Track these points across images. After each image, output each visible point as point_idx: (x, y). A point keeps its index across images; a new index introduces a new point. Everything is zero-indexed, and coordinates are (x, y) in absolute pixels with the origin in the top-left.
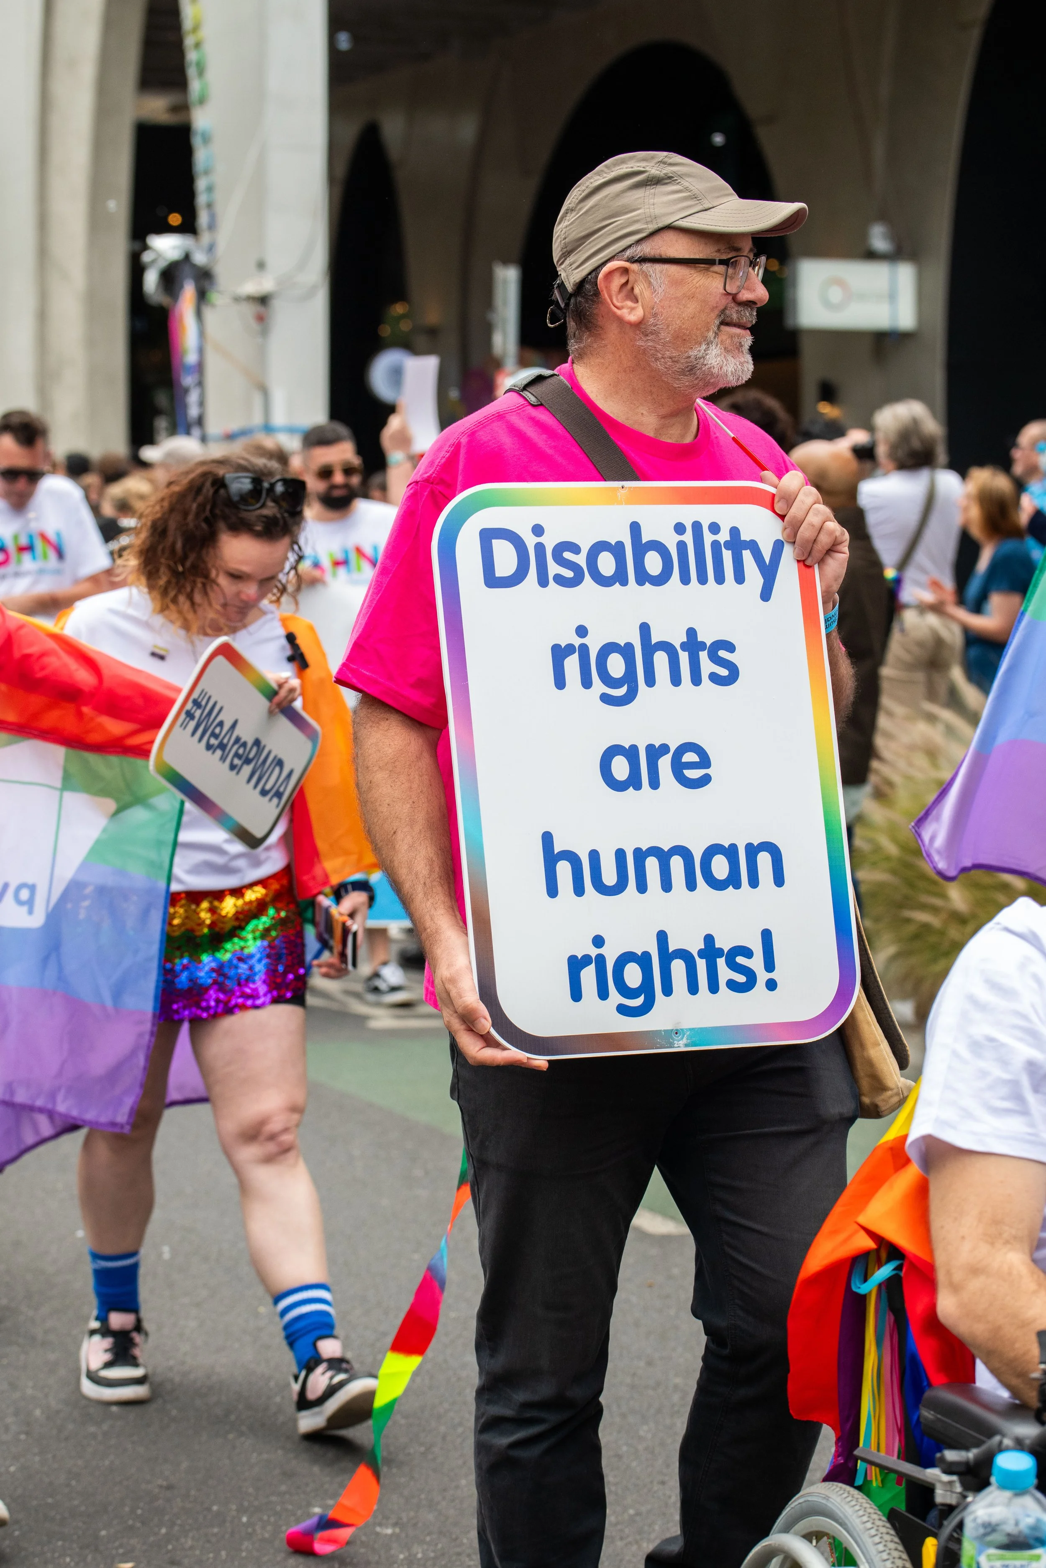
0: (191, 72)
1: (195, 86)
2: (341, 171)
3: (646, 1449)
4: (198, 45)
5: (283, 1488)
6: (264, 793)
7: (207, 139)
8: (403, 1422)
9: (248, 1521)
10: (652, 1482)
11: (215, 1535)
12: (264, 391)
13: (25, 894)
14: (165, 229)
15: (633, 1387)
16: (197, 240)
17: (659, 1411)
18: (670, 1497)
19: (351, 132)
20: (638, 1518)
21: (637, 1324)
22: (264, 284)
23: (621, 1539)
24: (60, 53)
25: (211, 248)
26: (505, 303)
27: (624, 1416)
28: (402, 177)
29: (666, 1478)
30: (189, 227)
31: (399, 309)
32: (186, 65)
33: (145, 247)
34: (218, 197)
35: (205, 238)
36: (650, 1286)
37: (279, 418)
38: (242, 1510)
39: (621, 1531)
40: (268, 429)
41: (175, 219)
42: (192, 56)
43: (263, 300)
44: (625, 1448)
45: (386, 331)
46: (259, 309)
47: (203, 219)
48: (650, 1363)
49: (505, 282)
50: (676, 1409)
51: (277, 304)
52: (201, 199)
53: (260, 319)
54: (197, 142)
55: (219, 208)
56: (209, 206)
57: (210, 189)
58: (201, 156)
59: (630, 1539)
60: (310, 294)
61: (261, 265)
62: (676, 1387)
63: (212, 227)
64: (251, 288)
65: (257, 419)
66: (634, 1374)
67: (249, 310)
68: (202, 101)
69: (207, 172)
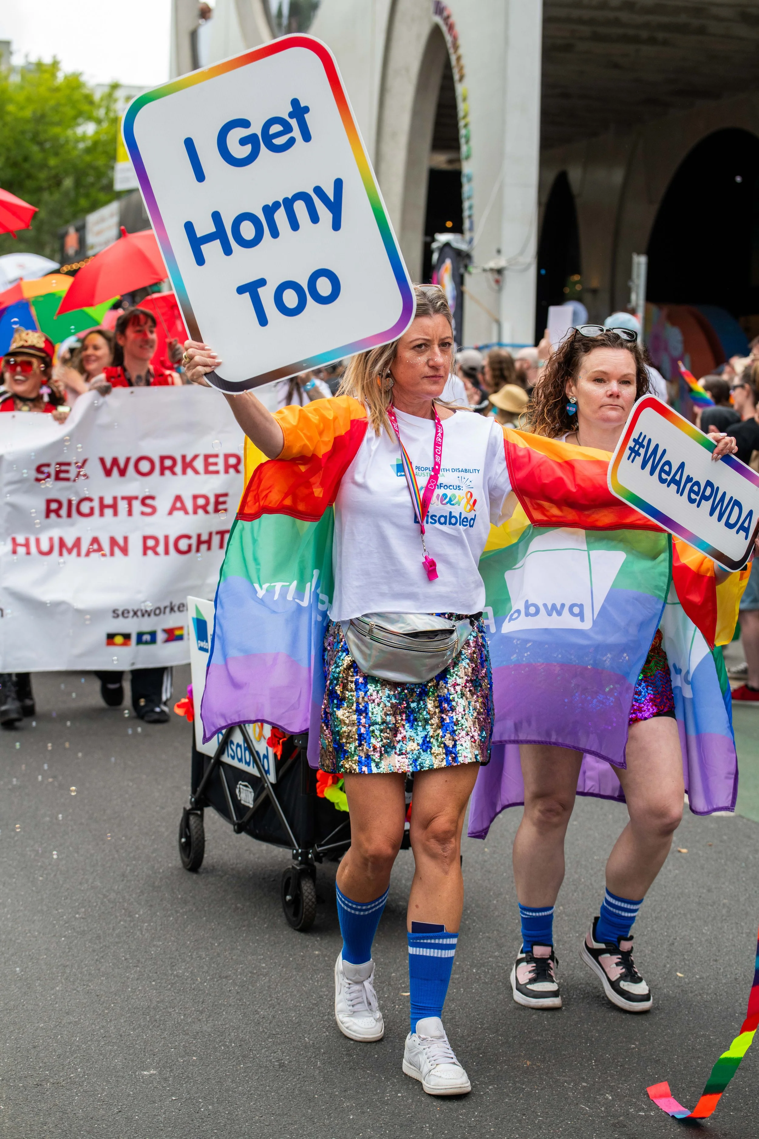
0: (463, 141)
1: (464, 148)
2: (545, 199)
3: (706, 940)
4: (466, 126)
5: (496, 954)
6: (729, 526)
7: (470, 180)
8: (566, 918)
9: (476, 972)
10: (710, 960)
11: (458, 979)
12: (499, 323)
13: (576, 610)
14: (445, 230)
15: (699, 904)
16: (463, 236)
17: (714, 918)
18: (720, 969)
19: (551, 177)
20: (701, 980)
21: (702, 868)
22: (501, 262)
23: (691, 992)
24: (387, 130)
25: (471, 241)
26: (638, 276)
27: (694, 921)
28: (579, 202)
29: (718, 958)
30: (458, 229)
31: (576, 278)
32: (460, 137)
33: (433, 240)
34: (475, 212)
35: (467, 235)
36: (710, 845)
37: (506, 339)
38: (472, 966)
39: (691, 987)
40: (500, 344)
41: (449, 224)
42: (463, 132)
43: (499, 271)
44: (694, 939)
45: (567, 290)
46: (496, 276)
47: (467, 224)
48: (709, 891)
49: (639, 264)
50: (724, 918)
51: (506, 273)
52: (466, 213)
53: (497, 282)
54: (464, 180)
55: (475, 218)
56: (470, 217)
57: (471, 208)
58: (466, 189)
59: (696, 992)
60: (526, 269)
61: (499, 252)
62: (724, 904)
63: (471, 229)
64: (492, 264)
65: (494, 340)
66: (700, 897)
67: (491, 277)
68: (468, 157)
69: (469, 198)
